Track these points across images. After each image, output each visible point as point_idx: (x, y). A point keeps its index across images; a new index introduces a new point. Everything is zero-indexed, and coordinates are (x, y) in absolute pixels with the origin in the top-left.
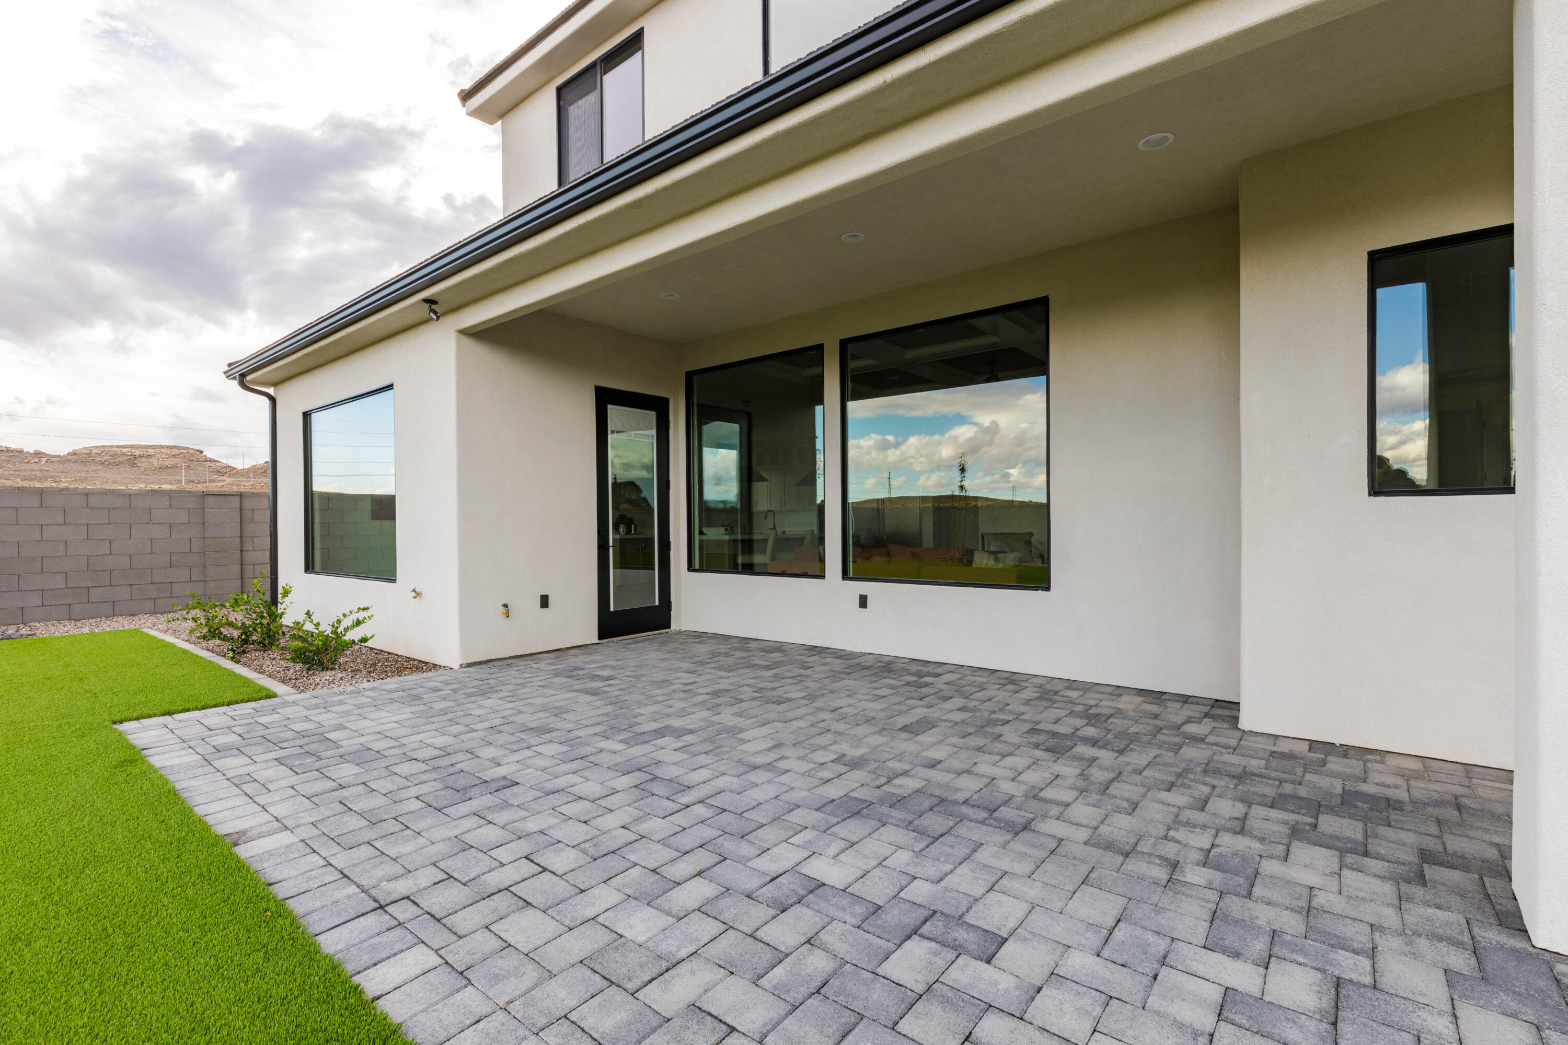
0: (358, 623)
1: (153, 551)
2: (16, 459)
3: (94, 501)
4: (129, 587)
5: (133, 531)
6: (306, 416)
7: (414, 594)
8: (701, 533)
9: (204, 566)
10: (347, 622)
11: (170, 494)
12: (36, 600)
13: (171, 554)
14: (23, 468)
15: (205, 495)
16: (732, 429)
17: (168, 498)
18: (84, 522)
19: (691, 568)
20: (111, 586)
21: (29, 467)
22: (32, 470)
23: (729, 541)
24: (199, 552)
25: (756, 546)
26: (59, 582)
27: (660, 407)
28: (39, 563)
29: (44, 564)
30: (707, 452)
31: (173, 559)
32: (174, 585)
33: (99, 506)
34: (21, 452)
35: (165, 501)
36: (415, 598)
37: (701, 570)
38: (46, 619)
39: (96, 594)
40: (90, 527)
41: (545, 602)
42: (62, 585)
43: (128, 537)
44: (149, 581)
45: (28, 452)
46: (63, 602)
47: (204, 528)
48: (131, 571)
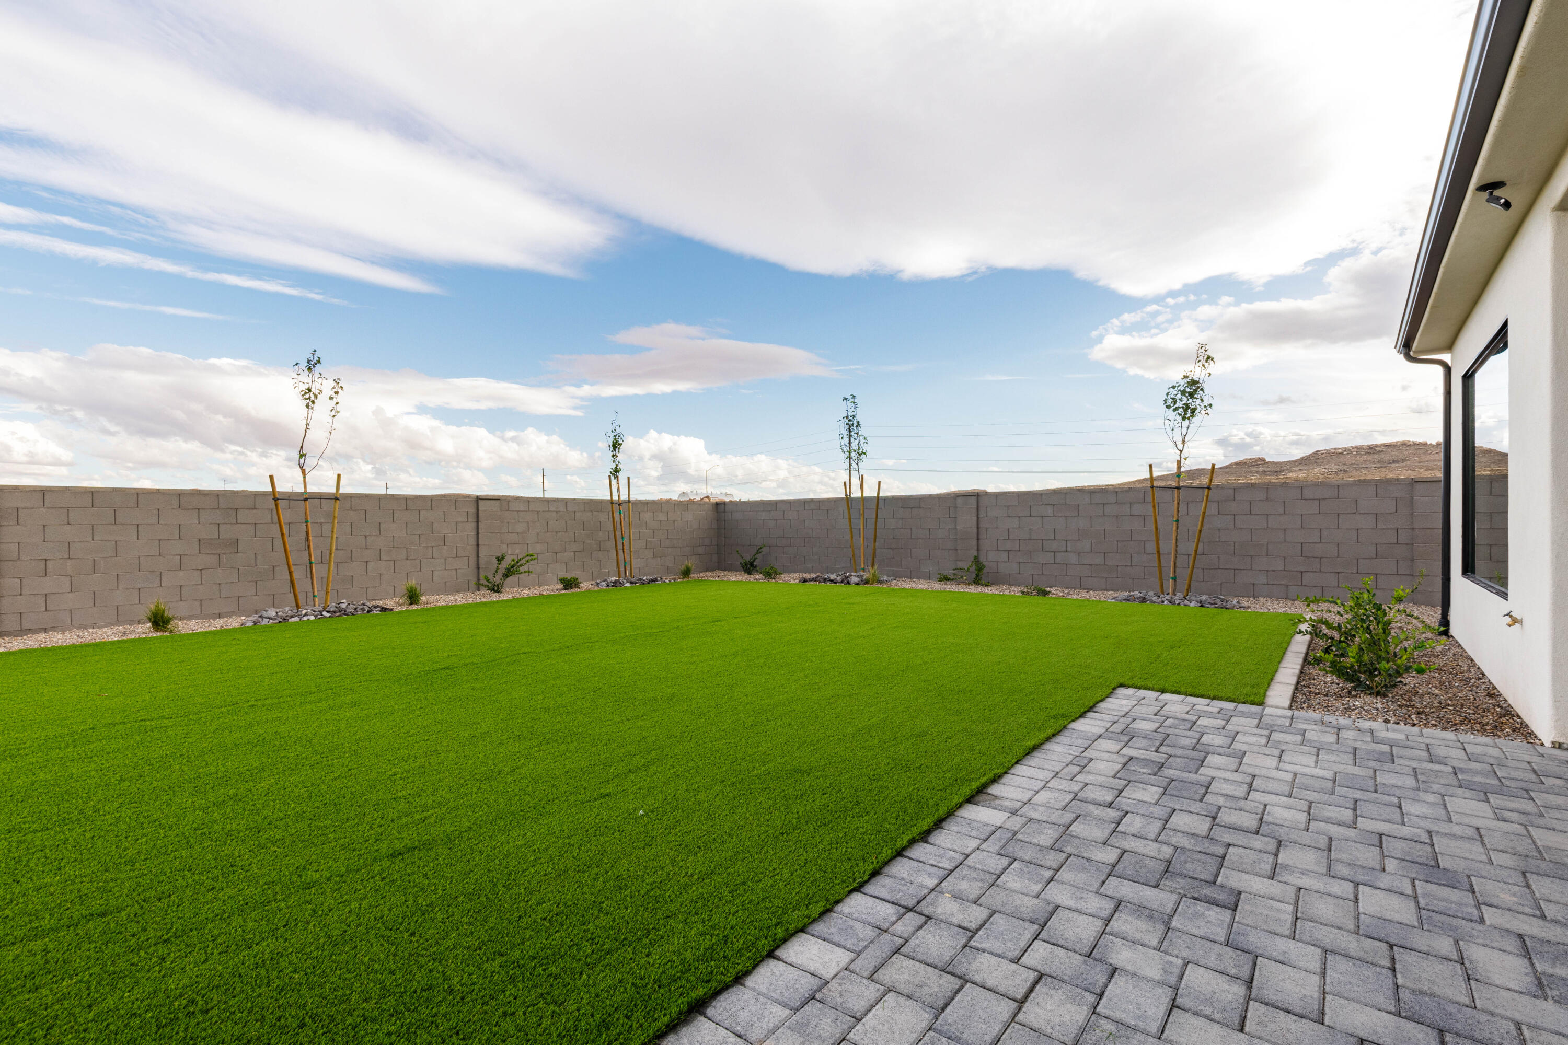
1: (1360, 540)
2: (1421, 452)
4: (1336, 574)
5: (1340, 521)
6: (1467, 380)
7: (1508, 620)
11: (1377, 483)
12: (1262, 579)
13: (1376, 544)
14: (1426, 459)
15: (1414, 482)
17: (1375, 487)
18: (1299, 512)
20: (1320, 572)
21: (1432, 458)
22: (1435, 461)
24: (1407, 544)
26: (1280, 565)
28: (1265, 547)
29: (1269, 548)
31: (1378, 549)
32: (1378, 576)
33: (1311, 497)
34: (1425, 444)
35: (1372, 490)
36: (1510, 626)
38: (1269, 596)
39: (1308, 578)
40: (1304, 516)
42: (1283, 568)
43: (1336, 526)
44: (1355, 571)
45: (1431, 444)
46: (1283, 583)
47: (1412, 518)
48: (1338, 559)
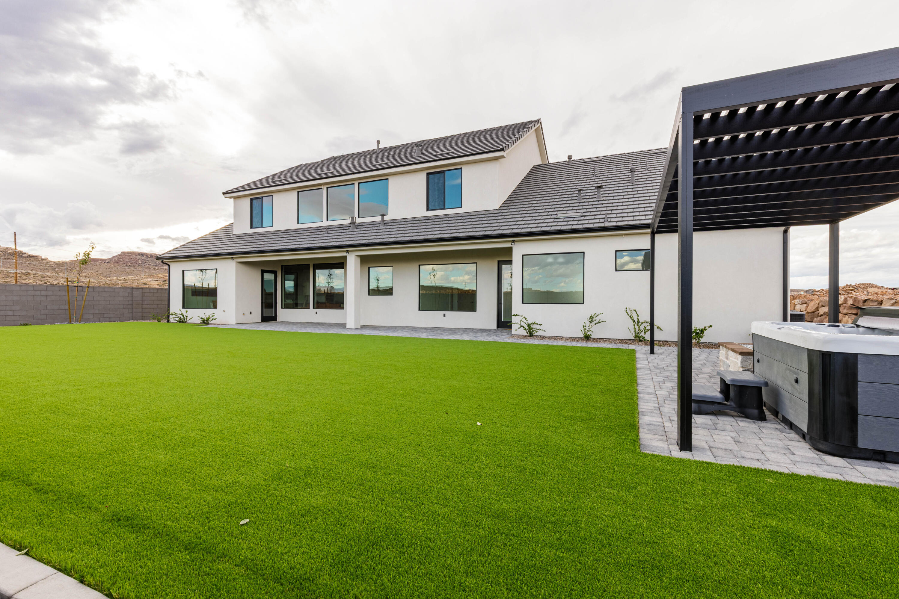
0: (213, 316)
1: (119, 304)
3: (106, 290)
4: (113, 314)
6: (183, 271)
7: (222, 312)
8: (285, 301)
9: (132, 309)
10: (211, 316)
15: (133, 288)
16: (293, 277)
19: (282, 308)
23: (293, 303)
24: (131, 305)
25: (298, 305)
26: (97, 312)
27: (275, 273)
29: (94, 306)
30: (286, 282)
31: (124, 306)
32: (124, 314)
35: (122, 290)
37: (284, 308)
41: (251, 313)
46: (98, 317)
47: (132, 298)
